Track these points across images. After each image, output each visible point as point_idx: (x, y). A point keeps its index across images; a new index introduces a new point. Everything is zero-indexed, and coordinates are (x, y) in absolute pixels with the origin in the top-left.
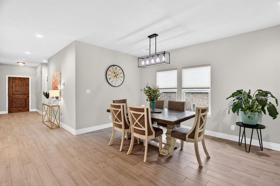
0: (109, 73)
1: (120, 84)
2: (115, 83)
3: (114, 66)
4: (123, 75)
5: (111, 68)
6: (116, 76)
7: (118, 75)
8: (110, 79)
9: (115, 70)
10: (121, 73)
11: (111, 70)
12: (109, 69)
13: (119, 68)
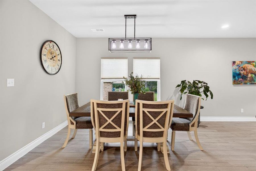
0: (44, 51)
1: (57, 70)
2: (52, 69)
3: (51, 41)
4: (61, 58)
5: (47, 43)
6: (53, 58)
7: (55, 56)
8: (46, 61)
9: (52, 49)
10: (58, 55)
11: (47, 47)
12: (45, 45)
13: (57, 47)
